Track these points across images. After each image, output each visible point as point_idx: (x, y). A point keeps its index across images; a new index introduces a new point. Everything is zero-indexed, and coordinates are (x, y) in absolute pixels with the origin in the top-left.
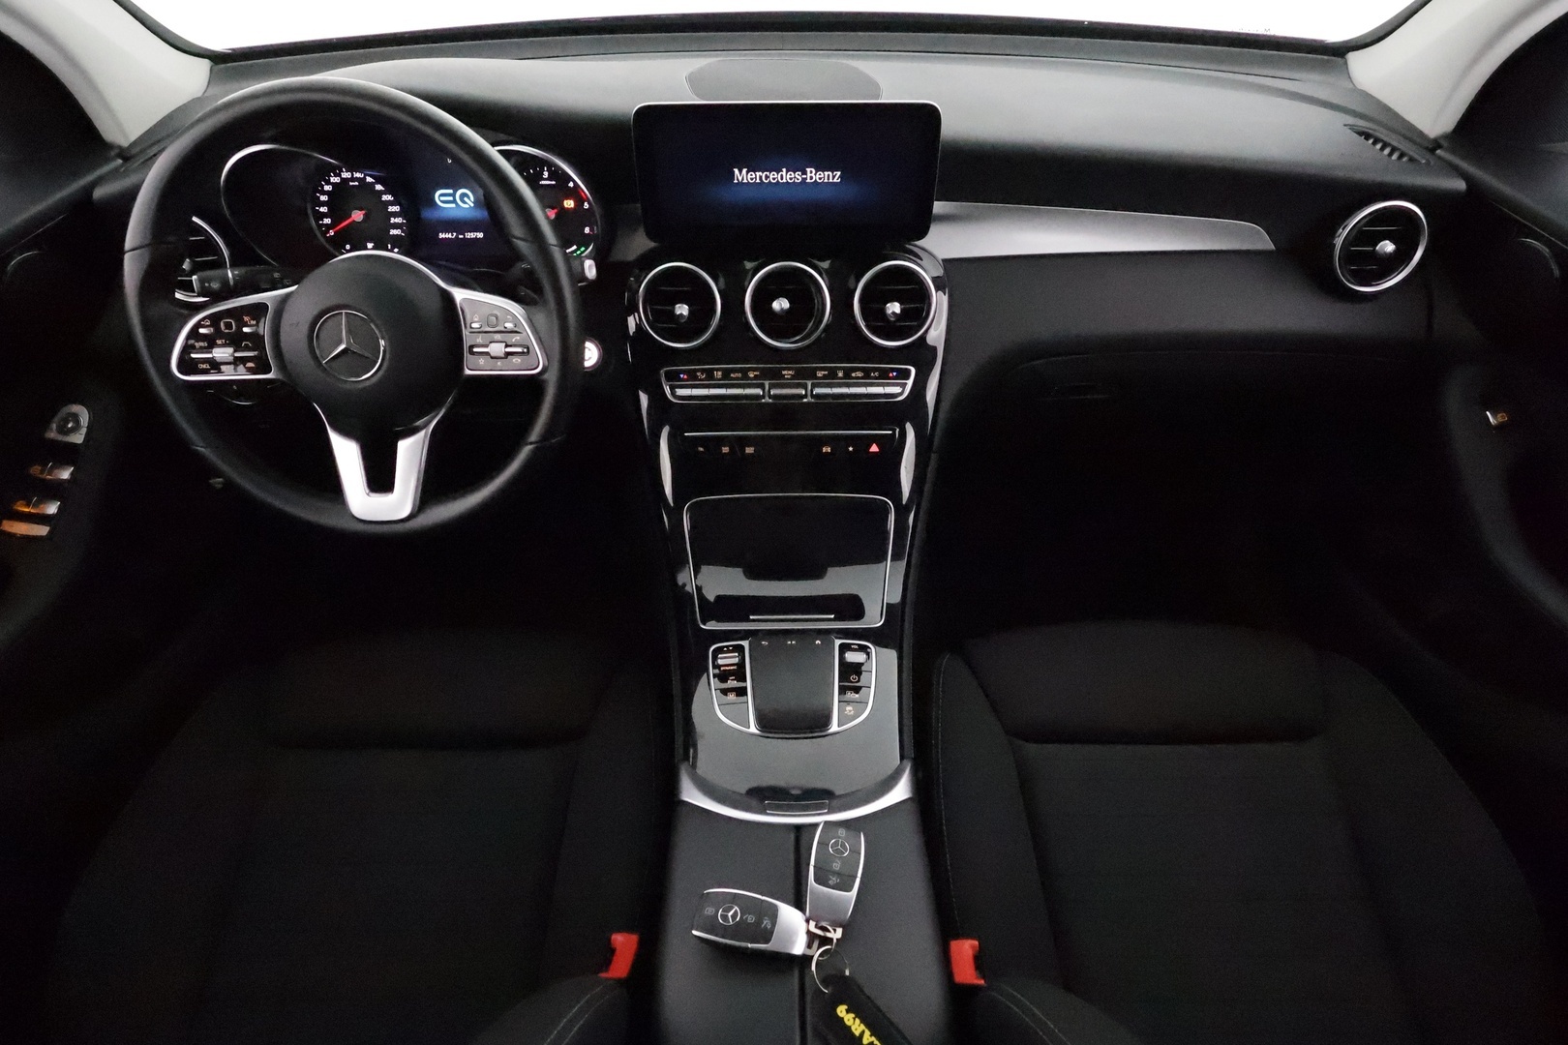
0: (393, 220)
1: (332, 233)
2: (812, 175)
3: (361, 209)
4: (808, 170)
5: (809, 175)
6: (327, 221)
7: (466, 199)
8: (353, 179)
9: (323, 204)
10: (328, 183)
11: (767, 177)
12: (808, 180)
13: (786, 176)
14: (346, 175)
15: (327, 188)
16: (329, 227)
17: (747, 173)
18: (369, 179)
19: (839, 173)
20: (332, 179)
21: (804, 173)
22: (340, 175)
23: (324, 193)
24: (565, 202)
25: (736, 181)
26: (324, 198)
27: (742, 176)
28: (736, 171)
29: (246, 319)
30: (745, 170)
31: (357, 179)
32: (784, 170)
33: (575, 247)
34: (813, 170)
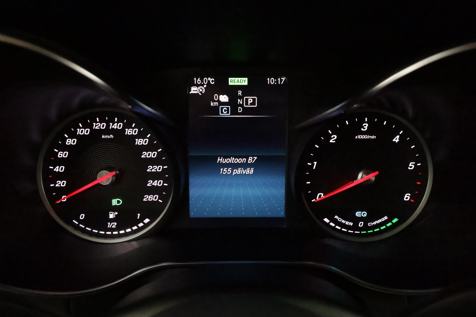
0: (150, 183)
1: (64, 198)
3: (110, 169)
6: (61, 184)
8: (107, 131)
9: (61, 161)
10: (73, 135)
14: (98, 126)
15: (70, 142)
16: (61, 191)
18: (129, 132)
20: (79, 132)
22: (90, 126)
23: (64, 147)
26: (62, 155)
31: (114, 131)
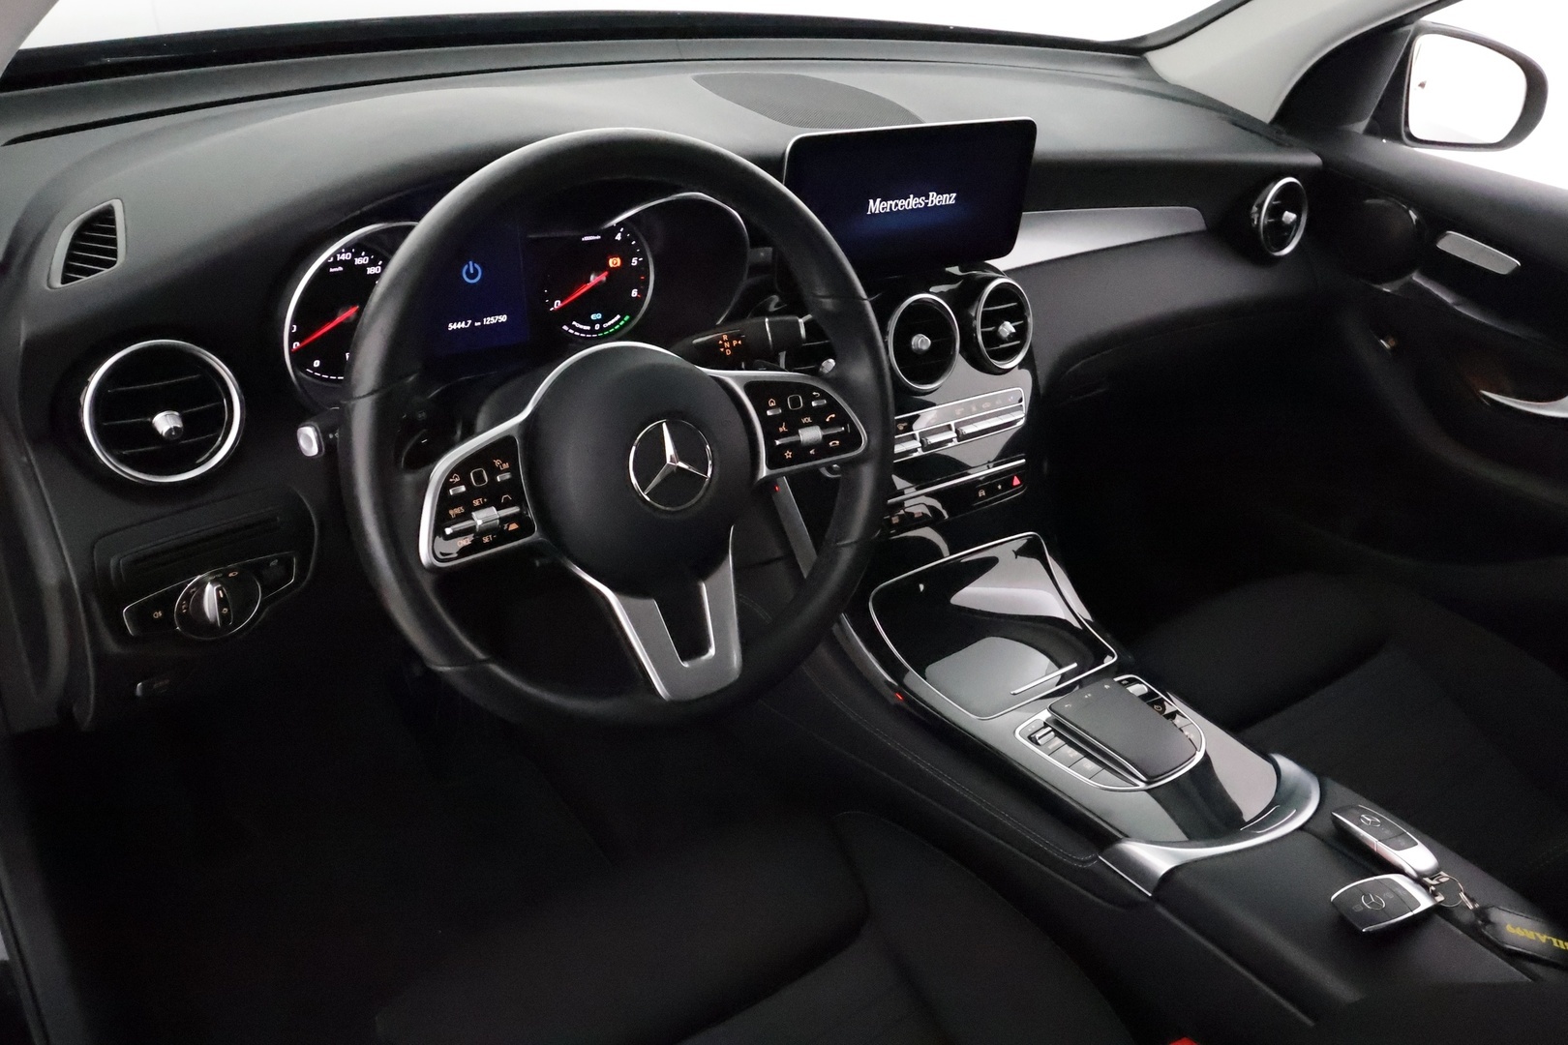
2: (935, 199)
4: (931, 194)
5: (931, 199)
7: (472, 271)
11: (897, 205)
12: (929, 205)
13: (913, 202)
17: (881, 202)
19: (955, 195)
21: (928, 198)
24: (611, 261)
25: (869, 213)
27: (876, 206)
28: (871, 201)
29: (497, 462)
30: (878, 200)
32: (912, 196)
33: (618, 317)
34: (935, 194)
